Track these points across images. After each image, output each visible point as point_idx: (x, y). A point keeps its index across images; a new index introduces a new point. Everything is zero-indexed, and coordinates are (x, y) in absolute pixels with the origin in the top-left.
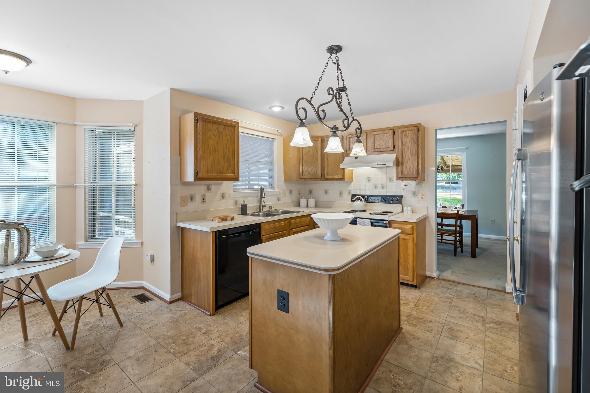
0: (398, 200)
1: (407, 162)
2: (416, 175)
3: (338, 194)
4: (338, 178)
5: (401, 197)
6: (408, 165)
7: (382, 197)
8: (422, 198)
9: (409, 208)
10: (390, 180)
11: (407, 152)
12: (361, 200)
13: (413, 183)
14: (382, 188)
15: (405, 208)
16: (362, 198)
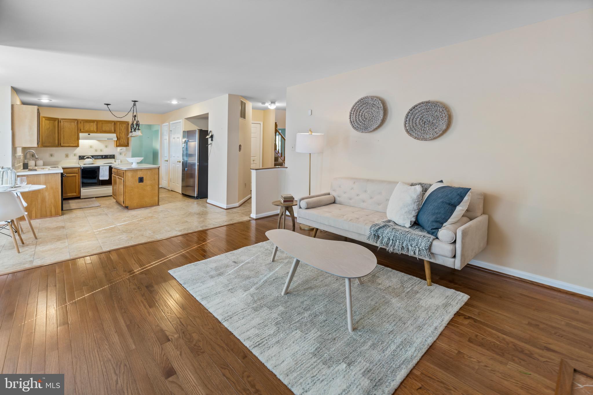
0: (112, 157)
1: (122, 138)
2: (127, 144)
3: (64, 156)
4: (74, 145)
5: (114, 155)
6: (122, 140)
7: (102, 156)
8: (125, 155)
9: (119, 160)
10: (106, 147)
11: (122, 134)
12: (91, 158)
13: (125, 148)
14: (100, 151)
15: (117, 161)
16: (91, 157)
